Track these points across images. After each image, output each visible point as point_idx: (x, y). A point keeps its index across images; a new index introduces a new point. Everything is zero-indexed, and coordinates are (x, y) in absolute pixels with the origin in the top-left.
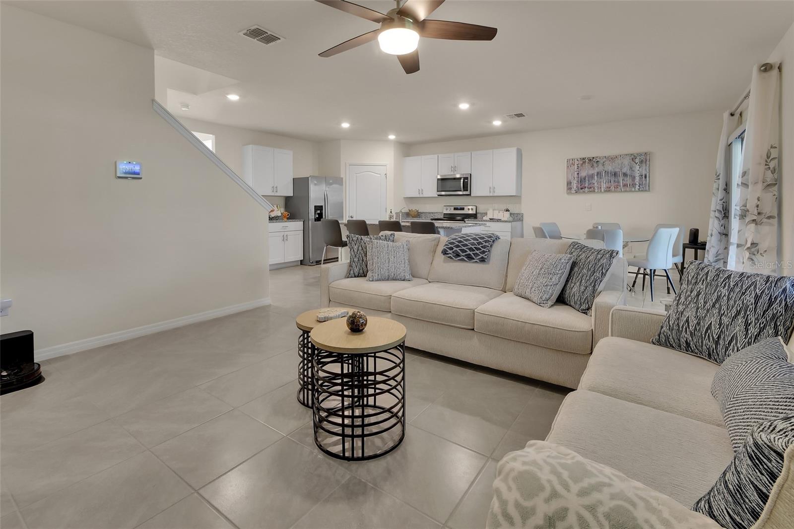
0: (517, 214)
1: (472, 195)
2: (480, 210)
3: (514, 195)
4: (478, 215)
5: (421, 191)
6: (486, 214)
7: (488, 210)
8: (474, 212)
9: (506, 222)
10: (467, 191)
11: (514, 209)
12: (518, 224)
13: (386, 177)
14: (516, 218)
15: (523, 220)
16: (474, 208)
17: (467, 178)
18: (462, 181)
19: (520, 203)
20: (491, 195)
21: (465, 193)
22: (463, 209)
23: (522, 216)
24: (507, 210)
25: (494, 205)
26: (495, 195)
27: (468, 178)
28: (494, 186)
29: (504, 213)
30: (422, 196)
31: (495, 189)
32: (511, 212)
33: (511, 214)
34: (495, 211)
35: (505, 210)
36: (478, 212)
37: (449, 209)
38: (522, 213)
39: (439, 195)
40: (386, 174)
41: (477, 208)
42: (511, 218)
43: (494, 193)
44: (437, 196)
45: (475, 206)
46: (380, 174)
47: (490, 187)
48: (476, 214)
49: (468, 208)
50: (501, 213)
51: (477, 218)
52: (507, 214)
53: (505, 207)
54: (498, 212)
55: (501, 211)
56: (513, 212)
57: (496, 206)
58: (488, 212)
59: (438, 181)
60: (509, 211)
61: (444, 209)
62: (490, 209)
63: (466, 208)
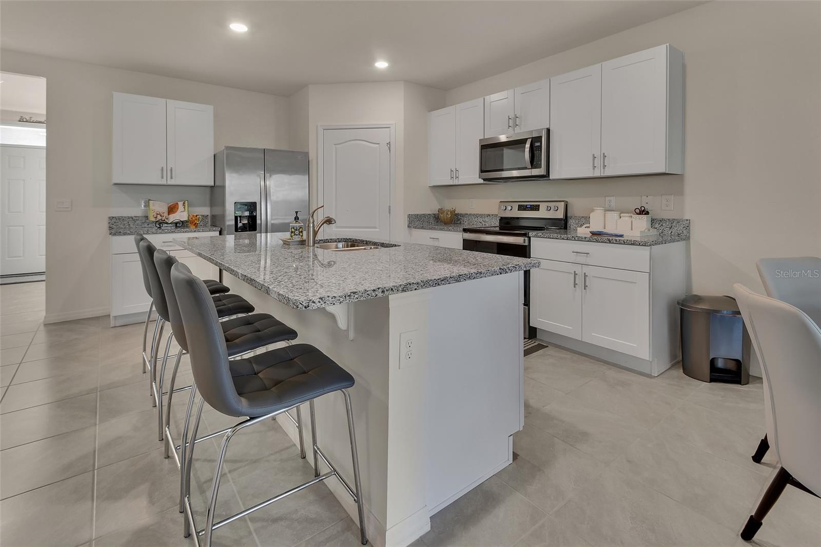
0: (672, 221)
1: (551, 177)
2: (575, 211)
3: (662, 170)
4: (571, 222)
5: (454, 173)
6: (587, 219)
7: (593, 211)
8: (560, 215)
9: (633, 243)
10: (539, 166)
11: (662, 207)
12: (675, 249)
13: (389, 148)
14: (667, 232)
15: (688, 238)
16: (562, 206)
17: (539, 139)
18: (528, 145)
19: (680, 193)
20: (597, 174)
21: (535, 172)
22: (536, 208)
23: (688, 227)
24: (643, 212)
25: (607, 199)
26: (608, 172)
27: (540, 137)
28: (604, 154)
29: (633, 220)
30: (456, 182)
31: (606, 158)
32: (653, 218)
33: (653, 221)
34: (609, 214)
35: (638, 211)
36: (569, 215)
37: (509, 208)
38: (687, 220)
39: (484, 180)
40: (389, 144)
41: (567, 205)
42: (654, 232)
43: (604, 168)
44: (482, 181)
45: (563, 203)
46: (379, 144)
47: (594, 155)
48: (565, 220)
49: (548, 207)
50: (626, 218)
51: (566, 229)
52: (642, 223)
53: (637, 203)
54: (618, 217)
55: (626, 213)
56: (659, 217)
57: (613, 201)
58: (592, 215)
59: (482, 150)
60: (647, 213)
61: (500, 207)
62: (598, 208)
63: (543, 207)
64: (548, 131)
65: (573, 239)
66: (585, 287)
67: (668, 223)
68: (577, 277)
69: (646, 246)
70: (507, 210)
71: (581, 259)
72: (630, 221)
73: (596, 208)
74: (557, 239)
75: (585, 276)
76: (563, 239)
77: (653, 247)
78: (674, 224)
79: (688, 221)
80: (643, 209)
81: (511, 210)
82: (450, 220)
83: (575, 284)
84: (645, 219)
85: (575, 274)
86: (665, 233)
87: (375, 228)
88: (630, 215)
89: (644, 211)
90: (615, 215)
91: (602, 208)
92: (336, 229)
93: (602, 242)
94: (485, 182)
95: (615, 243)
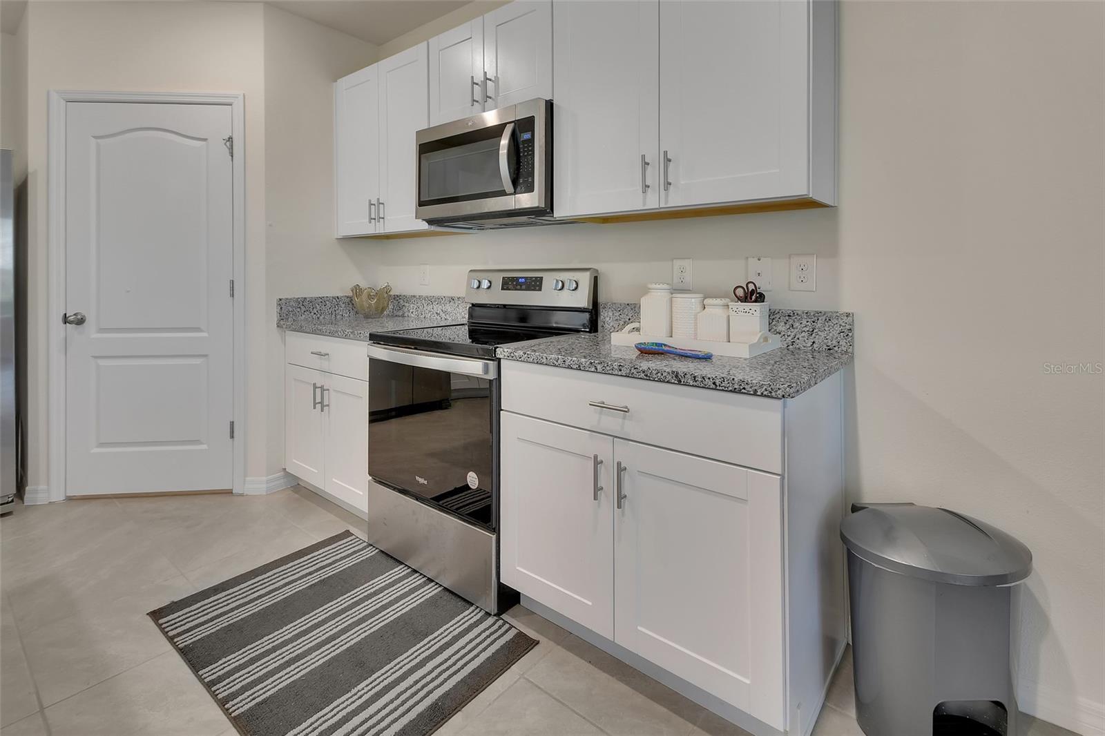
0: (814, 317)
1: (559, 213)
2: (614, 291)
4: (606, 317)
5: (376, 208)
7: (645, 291)
8: (587, 300)
9: (739, 389)
10: (532, 188)
13: (231, 151)
15: (848, 358)
16: (585, 280)
18: (504, 142)
19: (830, 249)
20: (653, 202)
21: (524, 201)
22: (535, 284)
23: (848, 333)
24: (752, 295)
25: (677, 263)
26: (677, 199)
27: (532, 120)
28: (666, 153)
29: (732, 313)
30: (380, 229)
31: (671, 165)
32: (773, 308)
33: (773, 316)
34: (681, 301)
35: (740, 292)
36: (601, 299)
37: (485, 284)
38: (848, 315)
39: (430, 222)
40: (230, 139)
41: (596, 279)
42: (776, 343)
43: (666, 189)
44: (424, 226)
45: (587, 274)
46: (205, 140)
47: (643, 157)
48: (594, 311)
49: (557, 281)
50: (716, 309)
51: (596, 331)
52: (751, 319)
53: (736, 274)
54: (699, 308)
55: (716, 297)
56: (787, 307)
57: (688, 270)
58: (644, 302)
59: (422, 156)
60: (761, 298)
61: (469, 283)
62: (658, 286)
63: (549, 281)
64: (550, 106)
65: (593, 369)
66: (621, 498)
67: (804, 322)
68: (602, 469)
69: (772, 397)
70: (480, 289)
71: (611, 423)
72: (725, 316)
73: (654, 286)
74: (555, 366)
75: (621, 469)
76: (570, 367)
77: (789, 400)
78: (819, 325)
79: (850, 318)
80: (751, 287)
81: (489, 287)
82: (377, 309)
83: (597, 489)
84: (757, 314)
85: (597, 462)
86: (800, 344)
87: (198, 330)
88: (724, 301)
89: (753, 292)
90: (693, 301)
91: (665, 286)
92: (100, 335)
93: (660, 381)
94: (433, 228)
95: (693, 386)
